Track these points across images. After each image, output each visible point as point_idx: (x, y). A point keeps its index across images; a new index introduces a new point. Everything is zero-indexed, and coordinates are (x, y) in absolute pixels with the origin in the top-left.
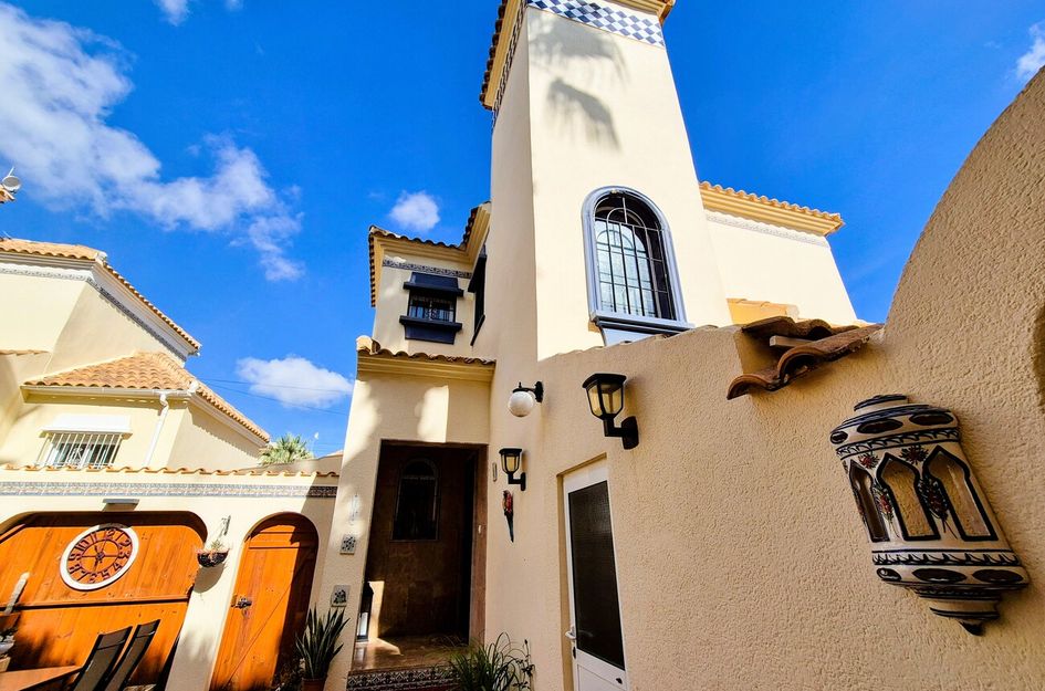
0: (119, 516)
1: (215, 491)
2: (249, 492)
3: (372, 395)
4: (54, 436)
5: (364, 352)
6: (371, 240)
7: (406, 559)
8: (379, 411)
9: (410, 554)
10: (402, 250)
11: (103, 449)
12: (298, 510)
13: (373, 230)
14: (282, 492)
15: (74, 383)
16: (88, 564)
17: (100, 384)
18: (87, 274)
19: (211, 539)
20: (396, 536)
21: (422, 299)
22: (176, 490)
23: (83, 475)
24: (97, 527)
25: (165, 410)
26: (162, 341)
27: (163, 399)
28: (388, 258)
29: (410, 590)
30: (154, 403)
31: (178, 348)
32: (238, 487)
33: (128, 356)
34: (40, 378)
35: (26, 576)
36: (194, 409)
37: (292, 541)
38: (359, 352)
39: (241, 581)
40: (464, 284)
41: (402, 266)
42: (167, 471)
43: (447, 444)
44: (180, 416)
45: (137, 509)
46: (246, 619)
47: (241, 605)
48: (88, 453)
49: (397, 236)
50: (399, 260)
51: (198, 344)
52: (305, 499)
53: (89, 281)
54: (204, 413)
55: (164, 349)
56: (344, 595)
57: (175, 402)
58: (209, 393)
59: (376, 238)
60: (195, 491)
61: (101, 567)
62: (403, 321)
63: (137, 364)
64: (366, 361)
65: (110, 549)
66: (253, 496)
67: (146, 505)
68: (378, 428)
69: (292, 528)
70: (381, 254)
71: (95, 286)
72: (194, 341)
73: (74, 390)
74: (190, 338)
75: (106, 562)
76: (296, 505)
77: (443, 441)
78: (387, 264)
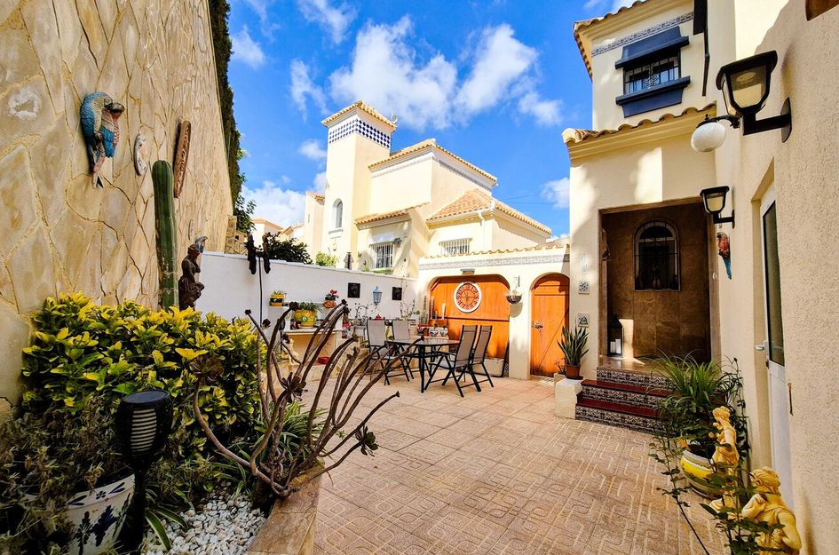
0: (469, 278)
1: (509, 262)
2: (526, 261)
3: (588, 176)
4: (443, 244)
5: (571, 142)
6: (577, 37)
7: (650, 304)
8: (596, 187)
9: (654, 300)
10: (607, 31)
11: (462, 247)
12: (559, 271)
13: (576, 27)
14: (546, 259)
15: (443, 216)
16: (464, 300)
17: (452, 213)
18: (431, 154)
19: (512, 288)
20: (637, 287)
21: (638, 71)
22: (490, 263)
23: (458, 258)
24: (462, 284)
25: (483, 221)
26: (476, 182)
27: (480, 216)
28: (598, 46)
29: (657, 328)
30: (476, 219)
31: (484, 183)
32: (520, 258)
33: (462, 196)
34: (431, 217)
35: (444, 305)
36: (498, 219)
37: (560, 291)
38: (568, 143)
39: (535, 312)
40: (687, 29)
41: (612, 47)
42: (491, 252)
43: (663, 202)
44: (491, 224)
45: (476, 274)
46: (541, 335)
47: (537, 327)
48: (458, 251)
49: (600, 19)
50: (609, 41)
51: (495, 178)
52: (562, 263)
53: (433, 158)
54: (504, 220)
55: (478, 187)
56: (586, 320)
57: (487, 216)
58: (506, 207)
59: (580, 34)
60: (498, 262)
61: (469, 302)
62: (620, 102)
63: (467, 199)
64: (575, 149)
65: (470, 294)
66: (529, 263)
67: (479, 272)
68: (597, 201)
69: (558, 283)
70: (589, 46)
71: (436, 160)
72: (493, 177)
73: (443, 219)
74: (490, 176)
75: (471, 300)
76: (557, 268)
77: (661, 201)
78: (598, 52)
